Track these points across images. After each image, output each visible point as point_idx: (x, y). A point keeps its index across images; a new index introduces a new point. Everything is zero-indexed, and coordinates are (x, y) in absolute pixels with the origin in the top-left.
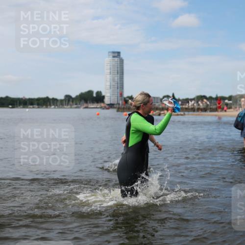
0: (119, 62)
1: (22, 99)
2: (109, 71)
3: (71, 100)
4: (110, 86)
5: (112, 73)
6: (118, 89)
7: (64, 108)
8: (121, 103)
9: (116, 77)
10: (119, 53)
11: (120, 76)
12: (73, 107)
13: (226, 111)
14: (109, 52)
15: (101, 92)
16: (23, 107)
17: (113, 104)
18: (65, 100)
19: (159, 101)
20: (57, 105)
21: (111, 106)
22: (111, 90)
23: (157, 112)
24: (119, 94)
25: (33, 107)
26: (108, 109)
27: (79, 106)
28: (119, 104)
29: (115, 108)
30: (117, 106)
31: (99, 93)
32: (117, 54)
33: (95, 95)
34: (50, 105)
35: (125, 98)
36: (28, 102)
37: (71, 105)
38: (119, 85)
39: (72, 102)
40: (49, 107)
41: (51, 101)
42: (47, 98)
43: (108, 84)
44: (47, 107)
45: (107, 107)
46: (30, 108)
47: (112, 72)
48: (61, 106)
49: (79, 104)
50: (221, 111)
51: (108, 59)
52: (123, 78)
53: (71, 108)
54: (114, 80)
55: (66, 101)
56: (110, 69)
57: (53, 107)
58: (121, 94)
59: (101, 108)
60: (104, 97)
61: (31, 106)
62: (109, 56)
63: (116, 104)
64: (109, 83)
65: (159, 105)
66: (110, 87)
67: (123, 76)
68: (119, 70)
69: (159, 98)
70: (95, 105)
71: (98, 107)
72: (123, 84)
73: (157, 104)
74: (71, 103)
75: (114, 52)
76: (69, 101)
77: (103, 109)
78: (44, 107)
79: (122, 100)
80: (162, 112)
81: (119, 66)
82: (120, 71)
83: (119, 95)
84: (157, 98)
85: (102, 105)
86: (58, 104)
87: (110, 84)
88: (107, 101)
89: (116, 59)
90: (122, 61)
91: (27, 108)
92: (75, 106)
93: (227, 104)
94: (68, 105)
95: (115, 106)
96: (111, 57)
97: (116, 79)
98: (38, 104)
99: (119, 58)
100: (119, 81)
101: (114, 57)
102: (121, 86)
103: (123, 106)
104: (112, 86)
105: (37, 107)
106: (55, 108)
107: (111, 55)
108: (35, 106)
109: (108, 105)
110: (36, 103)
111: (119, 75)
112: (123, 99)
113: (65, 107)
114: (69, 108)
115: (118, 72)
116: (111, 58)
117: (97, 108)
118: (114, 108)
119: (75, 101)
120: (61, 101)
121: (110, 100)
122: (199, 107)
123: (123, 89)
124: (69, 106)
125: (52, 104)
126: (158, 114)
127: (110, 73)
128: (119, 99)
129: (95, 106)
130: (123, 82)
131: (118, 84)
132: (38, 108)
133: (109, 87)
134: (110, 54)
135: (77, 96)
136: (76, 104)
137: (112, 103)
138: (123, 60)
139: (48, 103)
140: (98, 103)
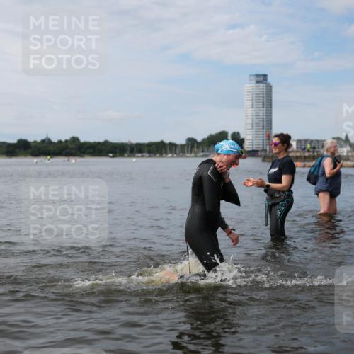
0: (265, 90)
1: (126, 144)
2: (250, 103)
3: (195, 146)
4: (253, 124)
5: (254, 106)
6: (263, 129)
7: (187, 157)
8: (268, 149)
9: (261, 112)
10: (265, 76)
11: (267, 110)
12: (198, 155)
14: (251, 76)
15: (238, 134)
16: (129, 156)
17: (257, 151)
18: (187, 145)
20: (176, 153)
21: (254, 153)
22: (254, 130)
24: (265, 136)
25: (143, 156)
27: (208, 154)
28: (265, 151)
29: (260, 156)
30: (263, 154)
31: (236, 135)
32: (262, 79)
33: (230, 138)
34: (166, 153)
36: (135, 148)
37: (196, 153)
38: (265, 122)
39: (198, 148)
40: (164, 155)
41: (168, 147)
42: (162, 142)
43: (250, 121)
44: (161, 155)
46: (138, 157)
47: (255, 104)
48: (181, 154)
49: (208, 151)
51: (248, 85)
52: (271, 113)
53: (196, 156)
54: (257, 116)
55: (188, 148)
56: (252, 100)
57: (170, 155)
58: (269, 137)
60: (243, 141)
61: (140, 155)
62: (251, 80)
63: (261, 151)
66: (253, 126)
67: (271, 110)
68: (265, 101)
72: (271, 121)
74: (196, 149)
75: (257, 76)
76: (193, 146)
78: (158, 155)
79: (269, 145)
81: (265, 96)
82: (267, 103)
83: (265, 138)
86: (177, 151)
87: (252, 121)
88: (248, 146)
89: (261, 85)
90: (269, 88)
91: (134, 156)
92: (202, 154)
94: (191, 153)
95: (260, 154)
96: (254, 82)
97: (261, 114)
98: (149, 152)
99: (266, 83)
100: (265, 117)
101: (257, 82)
102: (268, 124)
103: (271, 154)
104: (255, 125)
105: (147, 155)
106: (173, 157)
107: (254, 79)
108: (144, 154)
109: (250, 151)
110: (146, 149)
111: (265, 109)
113: (187, 155)
114: (192, 157)
115: (263, 105)
116: (253, 84)
118: (258, 156)
119: (201, 147)
120: (182, 146)
121: (253, 145)
123: (271, 128)
124: (193, 154)
125: (168, 151)
127: (253, 105)
128: (265, 143)
130: (271, 119)
131: (263, 121)
132: (150, 156)
133: (251, 125)
134: (252, 77)
135: (204, 140)
136: (203, 151)
137: (255, 149)
138: (271, 86)
139: (164, 150)
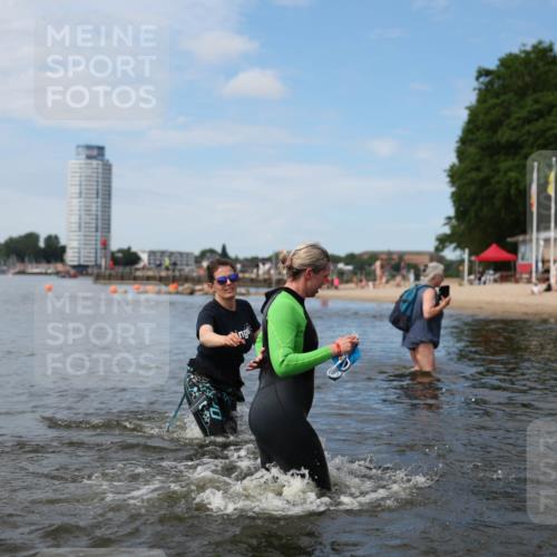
0: (100, 171)
2: (76, 190)
4: (80, 224)
5: (83, 195)
6: (97, 231)
8: (103, 264)
9: (94, 205)
10: (101, 149)
11: (102, 203)
13: (336, 288)
14: (78, 147)
15: (56, 238)
17: (86, 267)
19: (192, 262)
21: (81, 270)
22: (81, 233)
23: (187, 285)
24: (99, 242)
26: (75, 276)
27: (5, 268)
28: (99, 266)
29: (91, 275)
30: (95, 271)
31: (52, 241)
32: (96, 152)
33: (42, 244)
35: (113, 254)
38: (100, 221)
43: (75, 219)
45: (72, 271)
47: (84, 191)
49: (5, 264)
50: (328, 288)
51: (74, 161)
52: (109, 207)
54: (88, 211)
56: (80, 185)
58: (105, 244)
59: (57, 273)
60: (63, 249)
62: (78, 154)
63: (93, 266)
64: (77, 217)
65: (193, 271)
66: (80, 227)
67: (109, 203)
68: (100, 187)
69: (192, 254)
70: (42, 268)
71: (49, 271)
72: (109, 220)
73: (187, 269)
75: (89, 147)
77: (64, 277)
79: (105, 257)
80: (198, 287)
81: (100, 180)
82: (102, 190)
83: (99, 246)
84: (188, 254)
85: (60, 267)
87: (80, 219)
88: (71, 257)
89: (94, 162)
90: (107, 168)
93: (341, 274)
95: (90, 270)
96: (84, 156)
97: (94, 209)
99: (102, 160)
100: (99, 213)
101: (89, 157)
102: (104, 224)
103: (108, 272)
104: (83, 225)
107: (83, 153)
109: (74, 267)
111: (100, 200)
112: (109, 255)
115: (97, 194)
116: (82, 160)
117: (46, 274)
118: (87, 274)
121: (79, 257)
122: (280, 277)
123: (109, 232)
126: (188, 291)
127: (80, 193)
128: (99, 255)
129: (44, 271)
130: (109, 216)
131: (97, 219)
133: (77, 225)
134: (80, 149)
137: (82, 263)
138: (110, 166)
140: (49, 262)
